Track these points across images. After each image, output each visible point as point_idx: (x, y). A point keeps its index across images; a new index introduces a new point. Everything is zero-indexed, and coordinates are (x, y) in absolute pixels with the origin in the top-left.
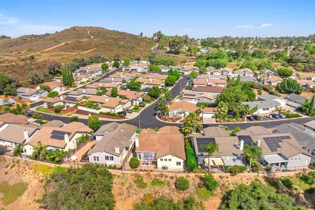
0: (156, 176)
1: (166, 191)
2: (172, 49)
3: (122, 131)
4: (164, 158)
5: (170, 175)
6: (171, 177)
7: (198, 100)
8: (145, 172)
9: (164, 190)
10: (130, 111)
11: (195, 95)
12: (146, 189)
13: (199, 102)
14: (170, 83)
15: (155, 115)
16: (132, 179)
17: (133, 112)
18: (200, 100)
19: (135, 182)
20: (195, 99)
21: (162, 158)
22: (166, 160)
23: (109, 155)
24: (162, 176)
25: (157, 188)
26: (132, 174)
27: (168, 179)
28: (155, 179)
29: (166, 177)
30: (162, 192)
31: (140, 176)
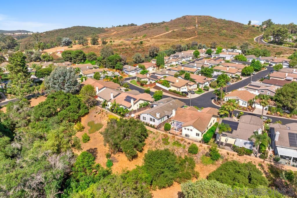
0: (178, 139)
1: (180, 151)
2: (276, 39)
3: (171, 104)
4: (187, 128)
5: (188, 141)
6: (188, 143)
7: (261, 91)
8: (172, 135)
9: (179, 149)
10: (192, 92)
11: (259, 87)
12: (167, 146)
13: (261, 94)
14: (245, 73)
15: (212, 99)
16: (161, 137)
17: (195, 94)
18: (263, 92)
19: (163, 139)
20: (258, 90)
21: (185, 127)
22: (188, 130)
23: (153, 118)
24: (182, 140)
25: (176, 147)
26: (163, 134)
27: (186, 144)
28: (176, 141)
29: (185, 142)
30: (177, 151)
31: (168, 137)
